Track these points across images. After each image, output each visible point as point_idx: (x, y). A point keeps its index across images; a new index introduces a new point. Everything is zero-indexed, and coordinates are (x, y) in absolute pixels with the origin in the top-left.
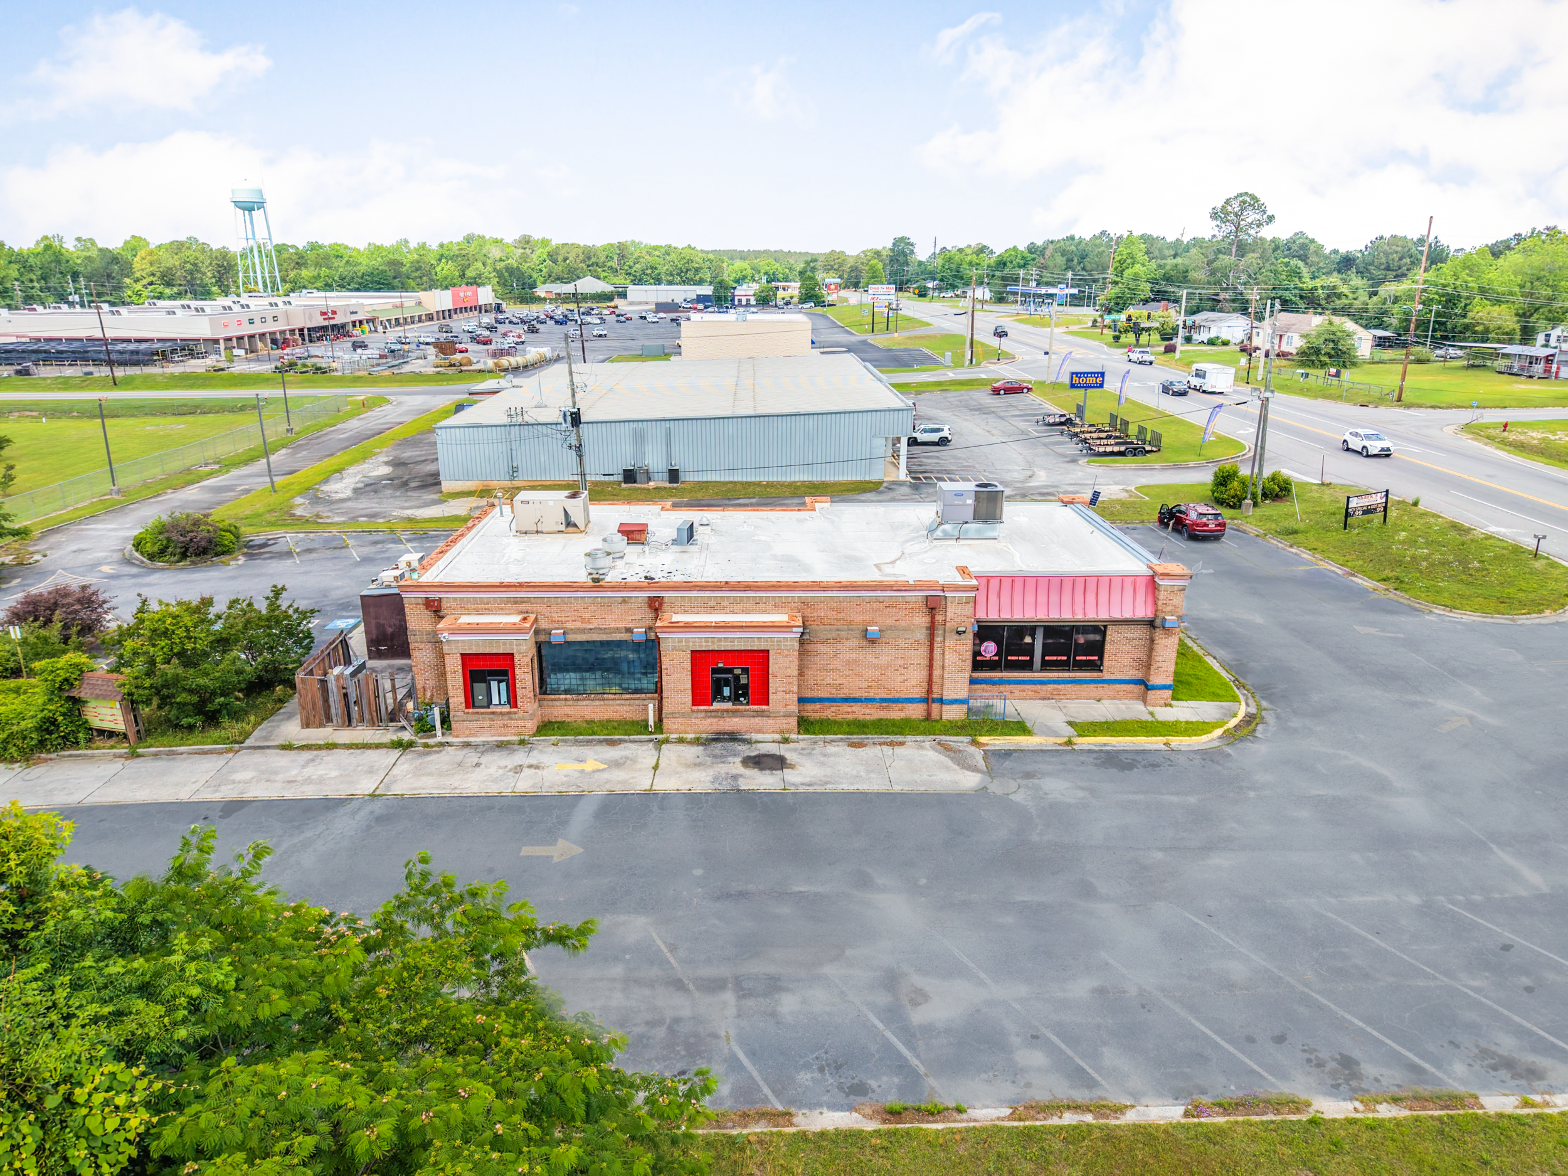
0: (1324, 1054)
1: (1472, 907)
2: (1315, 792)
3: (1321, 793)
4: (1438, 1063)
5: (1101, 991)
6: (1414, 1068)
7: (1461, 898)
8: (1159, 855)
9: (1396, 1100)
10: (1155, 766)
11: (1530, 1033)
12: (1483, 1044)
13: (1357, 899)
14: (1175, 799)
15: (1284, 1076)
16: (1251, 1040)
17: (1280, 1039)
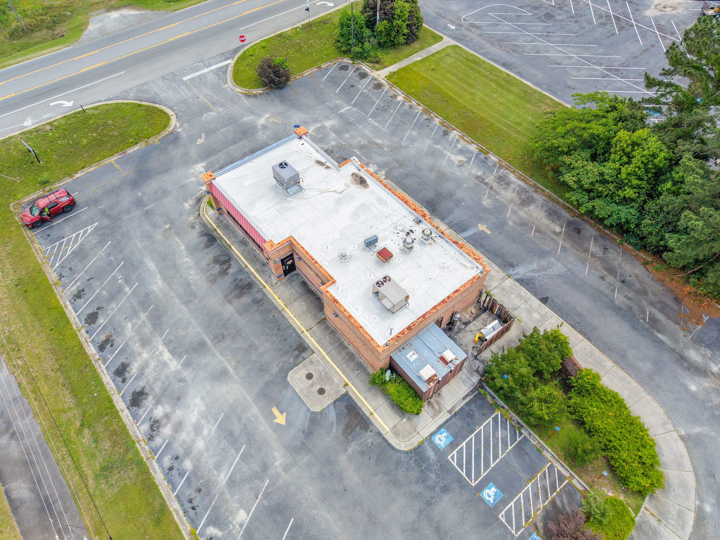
0: (428, 122)
1: (367, 113)
3: (334, 135)
4: (417, 113)
5: (436, 144)
6: (421, 114)
7: (364, 115)
8: (385, 149)
9: (430, 115)
11: (401, 106)
12: (408, 109)
15: (436, 124)
16: (431, 128)
17: (428, 126)
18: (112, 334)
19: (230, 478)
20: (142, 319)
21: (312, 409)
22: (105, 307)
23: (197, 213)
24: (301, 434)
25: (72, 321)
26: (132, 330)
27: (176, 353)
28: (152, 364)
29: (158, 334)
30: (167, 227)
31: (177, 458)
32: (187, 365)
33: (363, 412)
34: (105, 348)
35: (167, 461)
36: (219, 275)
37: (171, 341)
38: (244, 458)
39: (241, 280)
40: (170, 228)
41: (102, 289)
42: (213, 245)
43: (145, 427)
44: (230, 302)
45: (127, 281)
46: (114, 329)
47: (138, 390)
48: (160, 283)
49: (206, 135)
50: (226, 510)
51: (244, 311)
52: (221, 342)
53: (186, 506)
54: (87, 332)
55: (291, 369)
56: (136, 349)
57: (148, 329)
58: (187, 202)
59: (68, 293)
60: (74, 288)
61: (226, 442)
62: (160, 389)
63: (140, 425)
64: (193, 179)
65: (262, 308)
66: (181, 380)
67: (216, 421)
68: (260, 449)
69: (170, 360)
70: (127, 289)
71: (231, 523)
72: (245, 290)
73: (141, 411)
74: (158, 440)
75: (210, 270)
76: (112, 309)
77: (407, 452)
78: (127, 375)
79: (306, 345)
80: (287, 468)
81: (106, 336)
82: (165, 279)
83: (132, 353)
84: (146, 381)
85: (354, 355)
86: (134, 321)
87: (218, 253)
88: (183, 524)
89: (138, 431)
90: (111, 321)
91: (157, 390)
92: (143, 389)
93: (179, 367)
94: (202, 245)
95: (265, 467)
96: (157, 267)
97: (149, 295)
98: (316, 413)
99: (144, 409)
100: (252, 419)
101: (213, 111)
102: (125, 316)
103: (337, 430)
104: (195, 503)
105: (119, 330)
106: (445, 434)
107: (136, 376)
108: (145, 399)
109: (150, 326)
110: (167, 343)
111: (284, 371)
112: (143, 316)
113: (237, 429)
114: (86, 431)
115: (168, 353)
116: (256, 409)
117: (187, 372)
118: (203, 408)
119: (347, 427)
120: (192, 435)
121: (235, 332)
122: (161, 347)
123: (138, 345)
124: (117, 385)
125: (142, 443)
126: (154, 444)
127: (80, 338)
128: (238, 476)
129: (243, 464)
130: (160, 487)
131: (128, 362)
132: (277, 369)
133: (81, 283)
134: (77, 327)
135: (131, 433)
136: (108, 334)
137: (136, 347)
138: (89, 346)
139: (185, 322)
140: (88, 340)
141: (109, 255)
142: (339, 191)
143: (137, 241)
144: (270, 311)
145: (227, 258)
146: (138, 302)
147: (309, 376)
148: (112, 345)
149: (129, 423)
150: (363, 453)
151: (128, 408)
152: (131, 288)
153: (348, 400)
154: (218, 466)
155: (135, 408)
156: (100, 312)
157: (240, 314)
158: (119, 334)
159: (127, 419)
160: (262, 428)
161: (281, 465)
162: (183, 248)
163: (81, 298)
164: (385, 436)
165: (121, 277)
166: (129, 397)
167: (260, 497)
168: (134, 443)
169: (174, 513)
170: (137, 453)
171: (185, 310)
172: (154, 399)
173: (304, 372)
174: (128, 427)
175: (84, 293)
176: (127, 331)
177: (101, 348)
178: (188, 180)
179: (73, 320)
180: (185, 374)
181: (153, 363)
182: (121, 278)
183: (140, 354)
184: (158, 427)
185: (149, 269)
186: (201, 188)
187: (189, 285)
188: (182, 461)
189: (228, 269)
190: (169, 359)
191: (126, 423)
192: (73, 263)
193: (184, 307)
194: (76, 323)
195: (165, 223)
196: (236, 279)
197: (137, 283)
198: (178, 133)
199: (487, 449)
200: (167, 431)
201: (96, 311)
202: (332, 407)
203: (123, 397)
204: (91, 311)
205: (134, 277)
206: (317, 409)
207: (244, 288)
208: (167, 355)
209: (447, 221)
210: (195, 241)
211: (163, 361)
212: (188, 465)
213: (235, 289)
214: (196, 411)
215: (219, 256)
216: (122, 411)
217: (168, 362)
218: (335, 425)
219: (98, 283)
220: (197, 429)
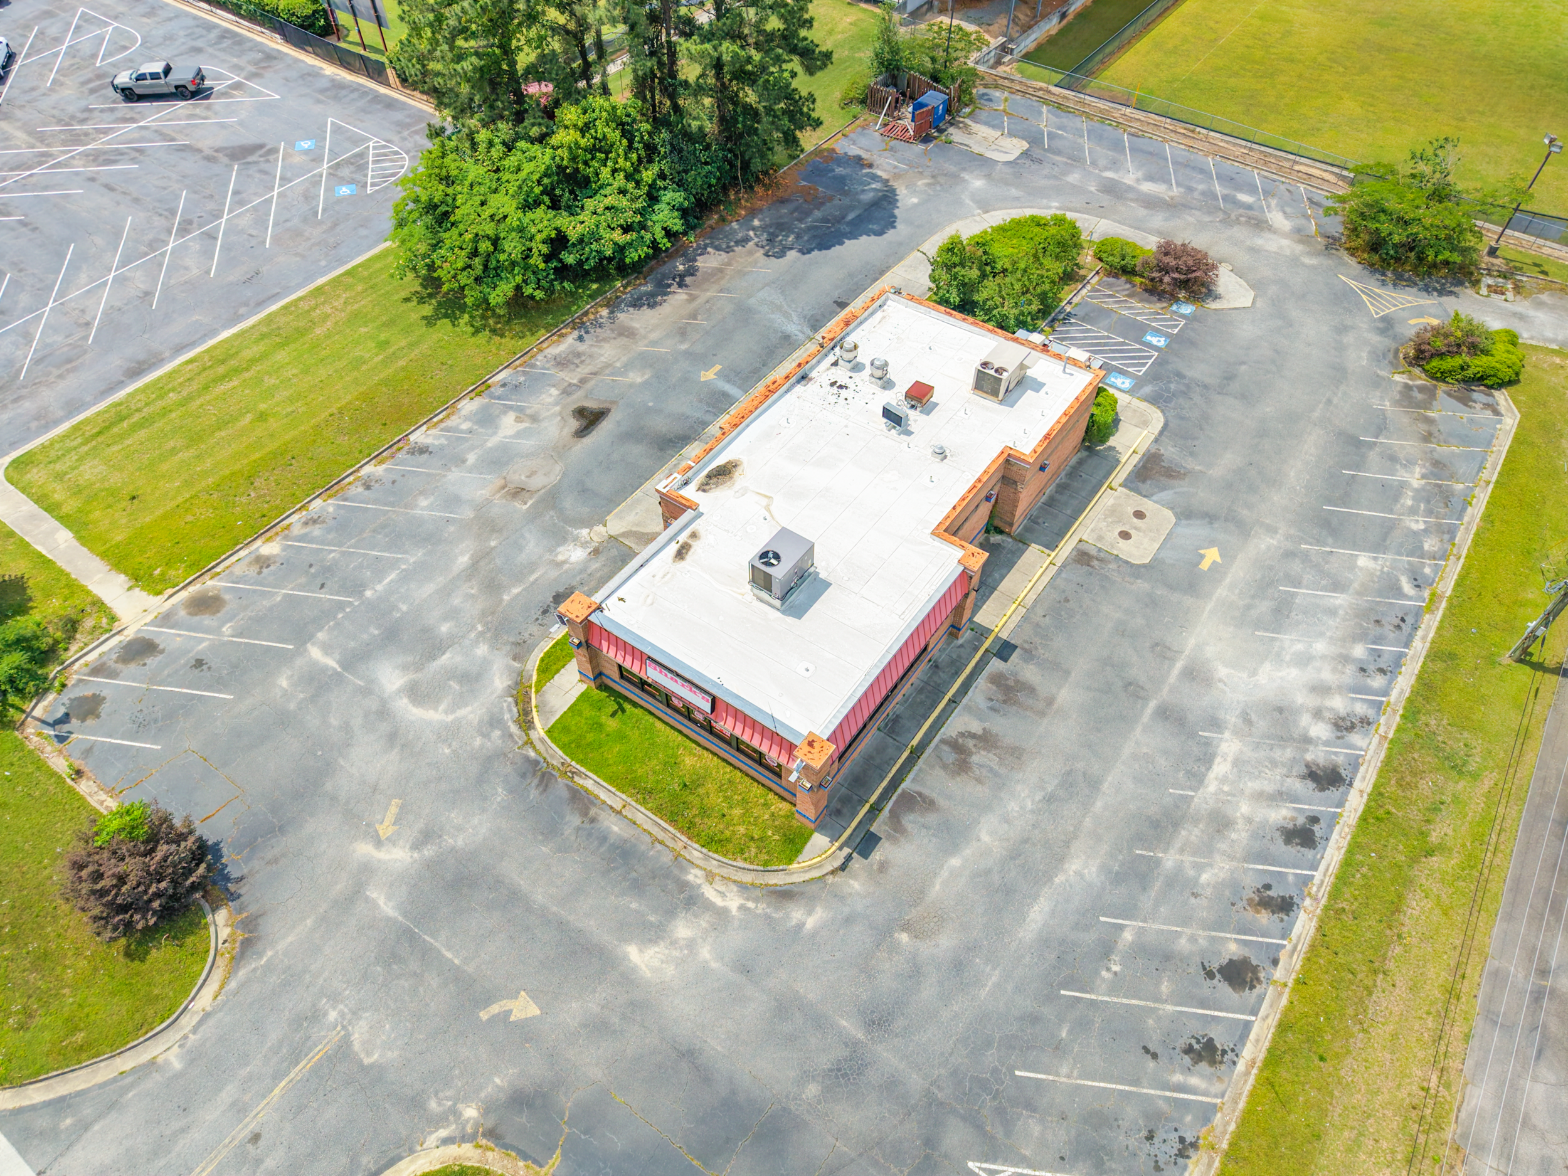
0: (377, 485)
1: (341, 606)
2: (447, 655)
3: (445, 657)
4: (339, 507)
5: (464, 461)
6: (346, 500)
7: (348, 610)
8: (493, 544)
9: (350, 484)
10: (545, 612)
11: (309, 542)
12: (324, 525)
13: (393, 576)
14: (516, 591)
15: (386, 470)
16: (403, 476)
17: (394, 482)
18: (1245, 903)
19: (1334, 591)
20: (1177, 856)
21: (1174, 520)
22: (1198, 960)
23: (830, 879)
24: (1216, 525)
25: (1273, 1021)
26: (1211, 866)
27: (1205, 754)
28: (1252, 785)
29: (1189, 807)
30: (904, 937)
31: (1363, 670)
32: (1216, 724)
33: (1139, 462)
34: (1283, 898)
35: (1378, 682)
36: (996, 747)
37: (1190, 774)
38: (1297, 583)
39: (991, 700)
40: (906, 927)
41: (1157, 999)
42: (920, 794)
43: (1356, 738)
44: (1050, 701)
45: (1106, 950)
46: (1233, 904)
47: (1311, 785)
48: (1073, 866)
49: (488, 1001)
50: (1373, 582)
51: (1057, 668)
52: (1141, 683)
53: (1409, 630)
54: (1275, 962)
55: (1127, 562)
56: (1244, 834)
57: (1191, 833)
58: (801, 926)
59: (1217, 1087)
60: (1194, 1081)
61: (1293, 614)
62: (1284, 748)
63: (1361, 750)
64: (705, 953)
65: (1037, 640)
66: (1248, 721)
67: (1273, 639)
68: (1271, 568)
69: (1224, 757)
70: (1128, 936)
71: (1382, 571)
72: (1011, 683)
73: (1340, 760)
74: (1360, 709)
75: (991, 770)
76: (1193, 939)
77: (1162, 411)
78: (1301, 820)
79: (1074, 553)
80: (1272, 530)
81: (1258, 912)
82: (1059, 860)
83: (1255, 836)
84: (1288, 780)
85: (1058, 486)
86: (1191, 873)
87: (939, 772)
88: (1429, 627)
89: (1372, 747)
90: (1219, 925)
91: (1289, 753)
92: (1304, 778)
93: (1227, 735)
94: (932, 818)
95: (1289, 555)
96: (1035, 897)
97: (1117, 873)
98: (1176, 514)
99: (1333, 757)
100: (1237, 591)
101: (348, 1035)
102: (1193, 900)
103: (1183, 487)
104: (1397, 621)
105: (1227, 893)
106: (1113, 379)
107: (1291, 802)
108: (1318, 765)
109: (1183, 833)
110: (1197, 780)
111: (1137, 571)
112: (1170, 860)
113: (1264, 607)
114: (1434, 838)
115: (1215, 767)
116: (1219, 591)
117: (1228, 717)
118: (1267, 667)
119: (1170, 476)
120: (1317, 664)
121: (1108, 668)
122: (1212, 786)
123: (1234, 836)
124: (1331, 827)
125: (1382, 731)
126: (1371, 713)
127: (1298, 967)
128: (1324, 582)
129: (1305, 582)
130: (1416, 672)
131: (1279, 833)
132: (1139, 581)
133: (1174, 1072)
134: (1280, 994)
135: (1382, 756)
136: (1250, 914)
137: (1240, 835)
138: (1299, 937)
139: (1137, 766)
140: (1289, 947)
141: (1059, 1049)
142: (764, 502)
143: (983, 993)
144: (1038, 625)
145: (946, 748)
146: (1144, 889)
147: (1125, 535)
148: (1268, 887)
149: (1370, 770)
150: (1192, 454)
151: (1351, 784)
152: (1121, 928)
153: (1131, 482)
154: (1332, 612)
155: (1343, 773)
156: (1215, 966)
157: (1067, 673)
158: (1235, 885)
159: (1368, 776)
160: (1242, 575)
161: (1272, 538)
162: (955, 862)
163: (1211, 1040)
164: (1156, 432)
165: (1104, 973)
166: (1334, 793)
167: (1328, 549)
168: (1391, 741)
169: (1429, 639)
170: (1399, 729)
171: (1110, 779)
172: (1308, 750)
173: (1122, 543)
174: (1379, 764)
175: (1193, 1042)
176: (1222, 875)
177: (1285, 906)
178: (714, 965)
179: (1269, 1021)
180: (1233, 719)
181: (1250, 784)
182: (1108, 969)
183: (1249, 820)
184: (1343, 719)
185: (1053, 912)
186: (734, 911)
187: (1050, 799)
188: (1361, 660)
189: (973, 736)
190: (1225, 760)
191: (1375, 773)
192: (1132, 1143)
193: (1106, 785)
194: (1271, 1006)
195: (895, 948)
196: (992, 709)
197: (1102, 919)
198: (486, 1111)
199: (1105, 344)
200: (1338, 704)
201: (1218, 976)
202: (1155, 498)
203: (1341, 804)
204: (1224, 989)
205: (1089, 938)
206: (1169, 514)
207: (1007, 685)
208: (1220, 768)
209: (708, 418)
210: (926, 841)
211: (1235, 770)
212: (1359, 651)
213: (1015, 703)
214: (1280, 674)
215: (945, 767)
216: (1361, 792)
217: (1230, 759)
218: (1177, 490)
219: (1151, 1022)
220: (1304, 660)
